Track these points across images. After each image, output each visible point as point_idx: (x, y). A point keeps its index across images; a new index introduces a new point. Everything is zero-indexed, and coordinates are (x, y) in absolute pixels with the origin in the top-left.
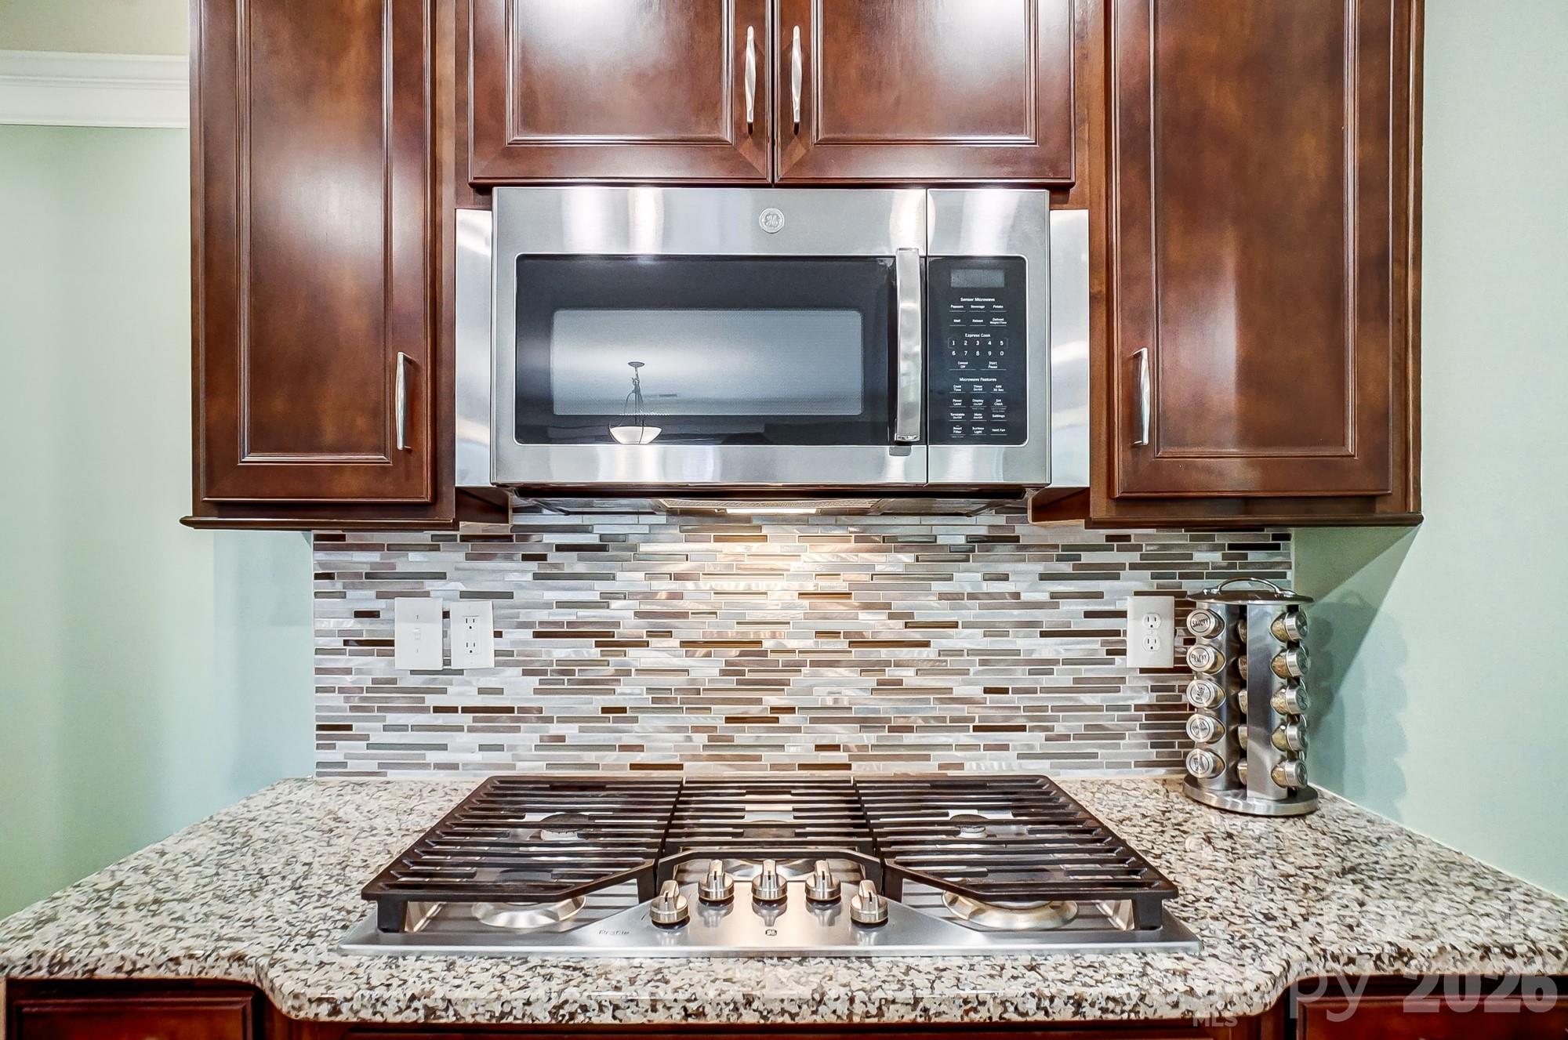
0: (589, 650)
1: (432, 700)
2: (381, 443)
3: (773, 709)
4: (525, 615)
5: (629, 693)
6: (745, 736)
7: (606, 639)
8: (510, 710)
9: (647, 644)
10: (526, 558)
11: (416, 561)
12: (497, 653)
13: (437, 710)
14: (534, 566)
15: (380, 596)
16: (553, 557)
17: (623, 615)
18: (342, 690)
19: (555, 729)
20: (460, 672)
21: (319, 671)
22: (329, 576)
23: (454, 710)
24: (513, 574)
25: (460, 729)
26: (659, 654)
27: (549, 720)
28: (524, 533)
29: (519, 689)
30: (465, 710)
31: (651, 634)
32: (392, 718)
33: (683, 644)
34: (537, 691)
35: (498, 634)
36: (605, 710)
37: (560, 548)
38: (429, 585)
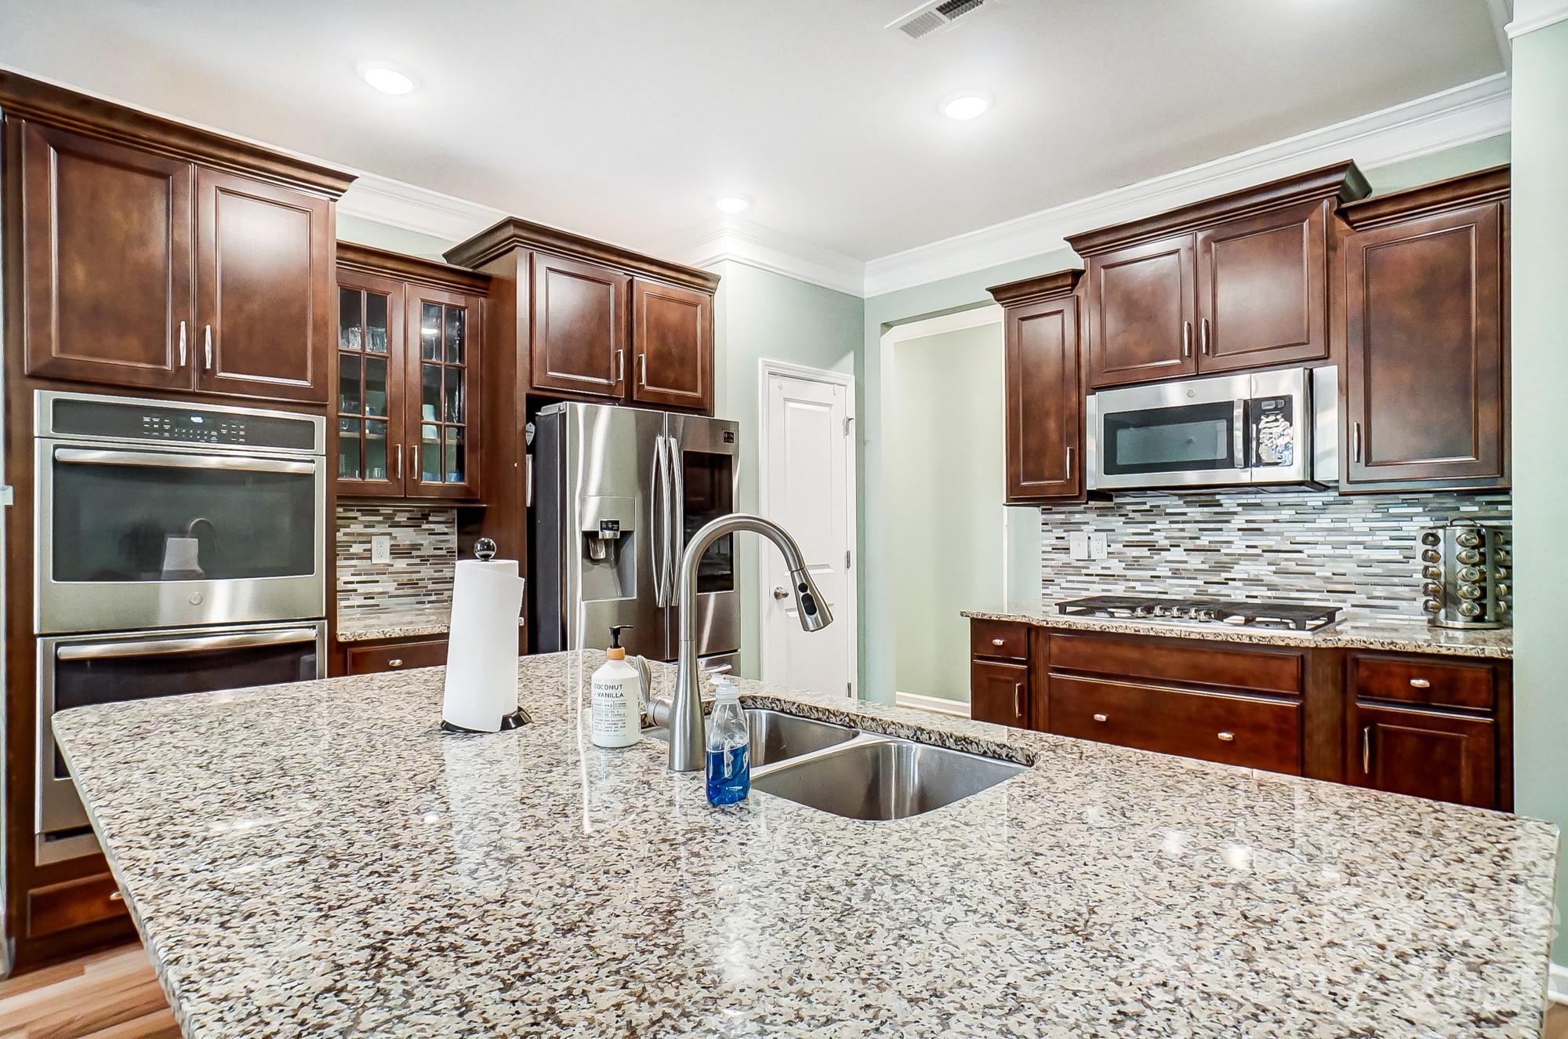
0: (1145, 552)
1: (1084, 571)
2: (1062, 476)
3: (1226, 579)
4: (1120, 538)
5: (1162, 570)
6: (1212, 589)
7: (1153, 548)
8: (1114, 576)
9: (1169, 550)
10: (1120, 515)
11: (1077, 518)
12: (1109, 553)
13: (1086, 575)
14: (1123, 519)
15: (1065, 531)
16: (1131, 515)
17: (1160, 539)
18: (1051, 567)
19: (1132, 584)
20: (1094, 560)
21: (1043, 559)
22: (1047, 524)
23: (1092, 575)
24: (1116, 522)
25: (1094, 582)
26: (1177, 554)
27: (1128, 580)
28: (1120, 506)
29: (1117, 567)
30: (1097, 575)
31: (1171, 546)
32: (1070, 578)
33: (1185, 550)
34: (1124, 569)
35: (1109, 546)
36: (1152, 577)
37: (1134, 511)
38: (1083, 527)
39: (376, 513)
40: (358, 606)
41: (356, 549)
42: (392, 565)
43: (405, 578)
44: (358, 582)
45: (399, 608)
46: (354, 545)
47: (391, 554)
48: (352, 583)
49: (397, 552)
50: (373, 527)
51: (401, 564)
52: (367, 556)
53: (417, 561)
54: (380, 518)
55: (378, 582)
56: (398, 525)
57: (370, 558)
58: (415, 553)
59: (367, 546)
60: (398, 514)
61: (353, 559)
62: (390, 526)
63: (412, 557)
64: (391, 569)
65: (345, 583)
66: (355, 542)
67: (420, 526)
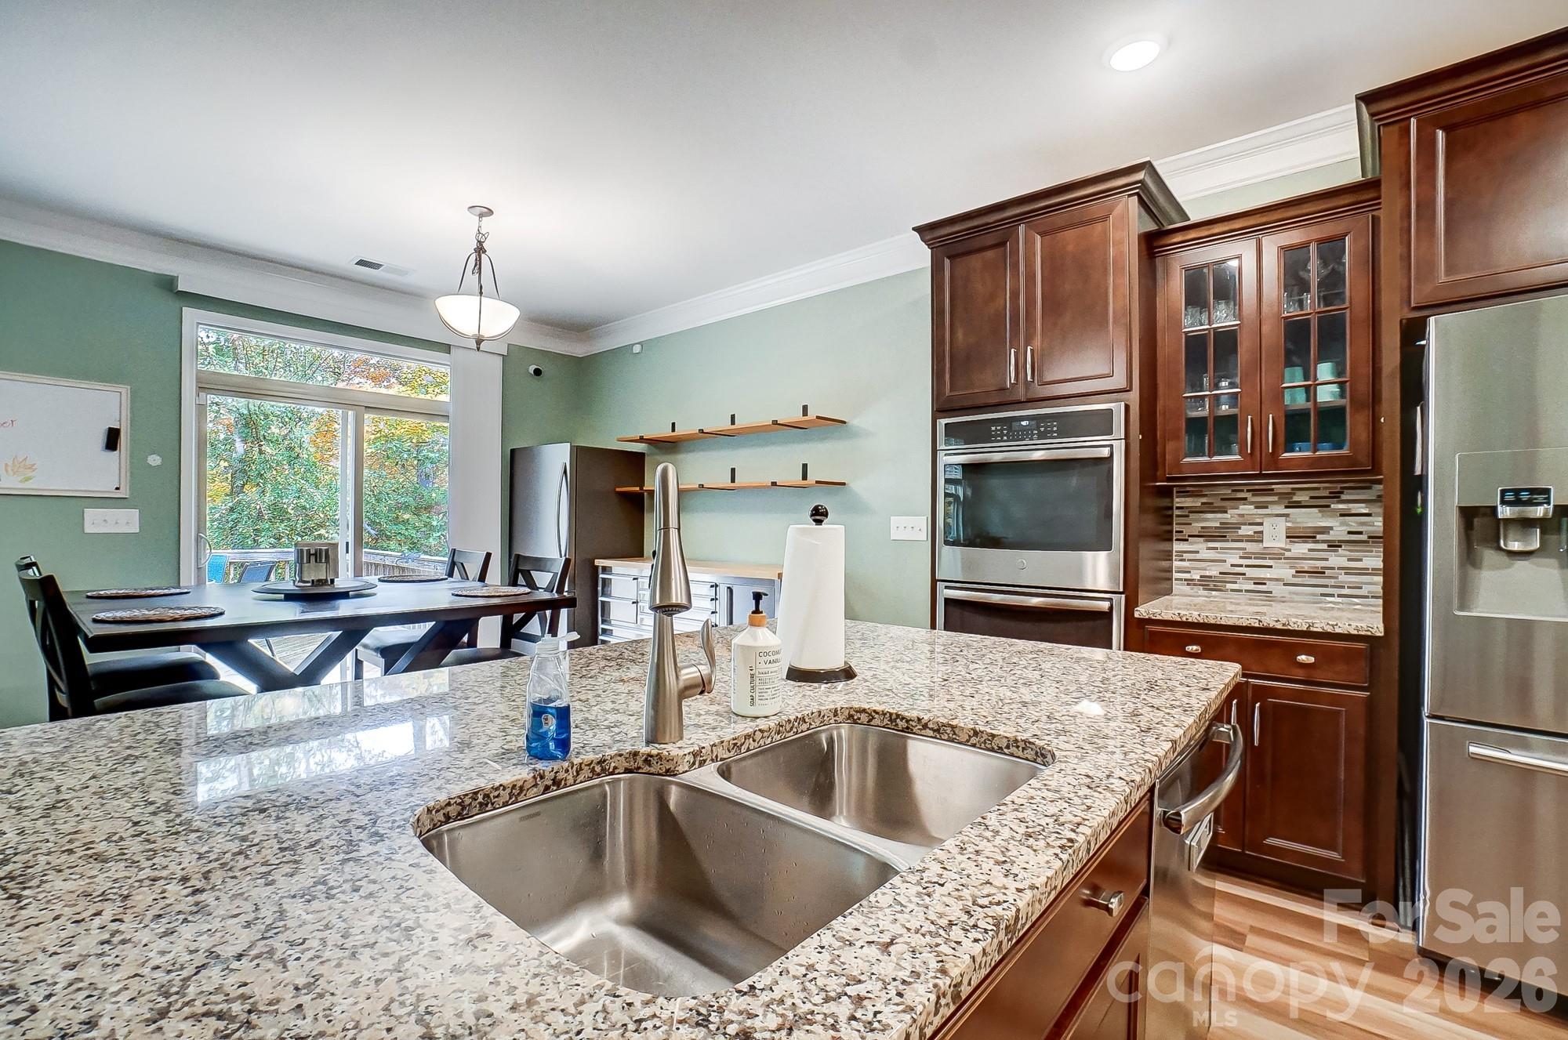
39: (1270, 492)
40: (1247, 591)
41: (1247, 530)
42: (1290, 550)
43: (1306, 565)
44: (1247, 566)
45: (1296, 598)
46: (1242, 527)
47: (1288, 537)
48: (1241, 566)
49: (1292, 536)
50: (1267, 507)
51: (1301, 549)
52: (1258, 538)
53: (1324, 546)
54: (1276, 498)
55: (1271, 567)
56: (1298, 505)
57: (1262, 541)
58: (1319, 537)
59: (1258, 528)
60: (1298, 493)
61: (1242, 541)
62: (1286, 507)
63: (1317, 542)
64: (1287, 554)
65: (1232, 565)
66: (1245, 524)
67: (1329, 506)
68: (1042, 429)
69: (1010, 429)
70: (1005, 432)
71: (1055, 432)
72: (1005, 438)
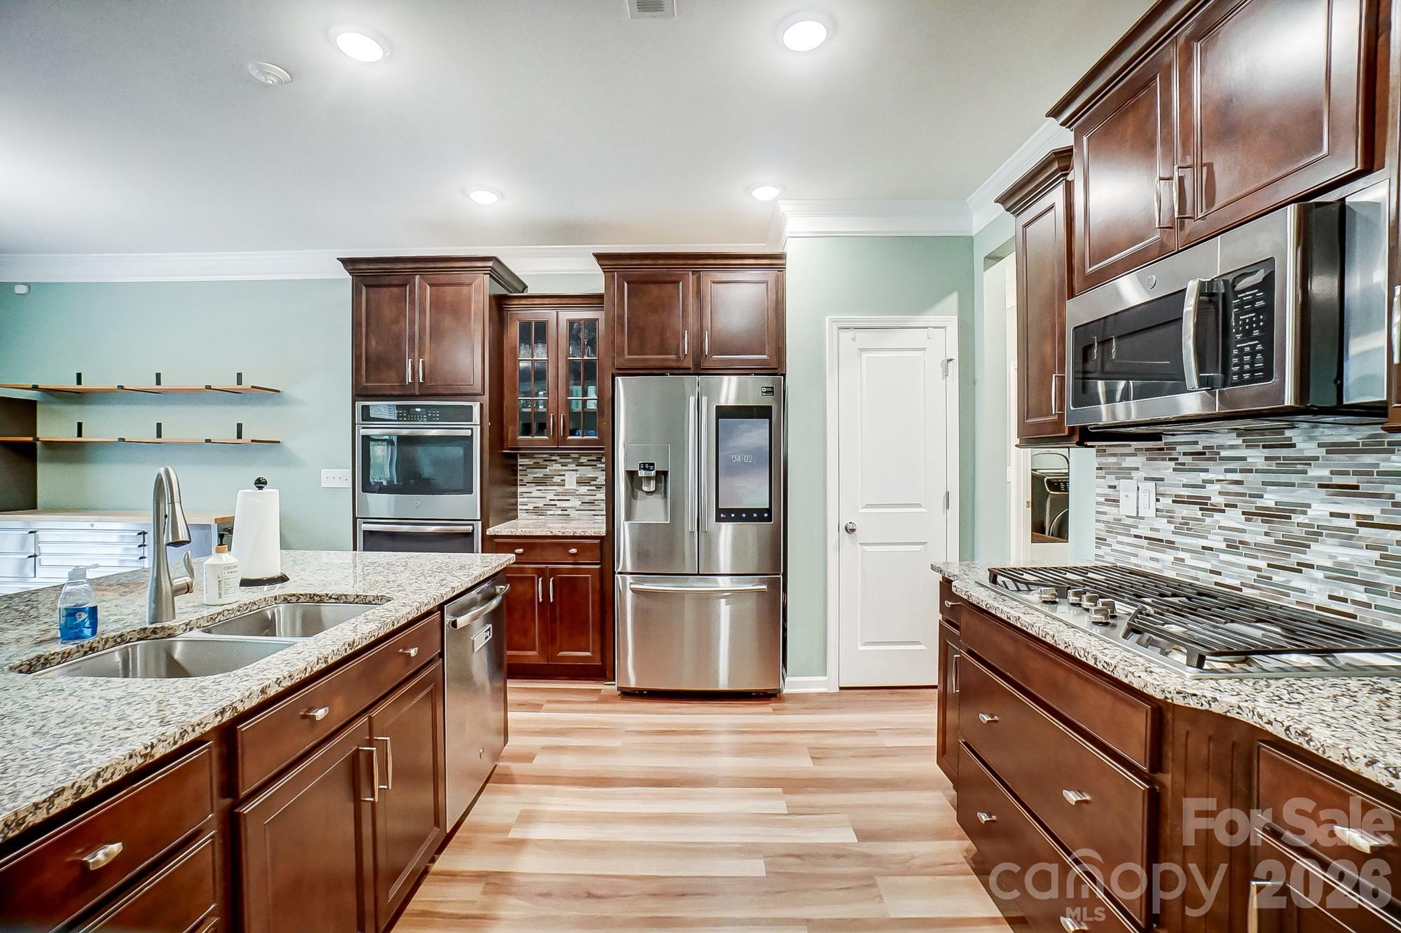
0: (1195, 511)
1: (1134, 531)
3: (1299, 564)
4: (1169, 491)
5: (1217, 542)
6: (1279, 577)
7: (1205, 505)
8: (1162, 541)
9: (1223, 511)
10: (1170, 459)
11: (1129, 462)
12: (1157, 510)
13: (1136, 536)
14: (1172, 464)
15: (1117, 478)
16: (1182, 459)
17: (1214, 494)
18: (1104, 522)
19: (1181, 555)
20: (1143, 518)
21: (1097, 512)
22: (1101, 469)
23: (1140, 537)
24: (1165, 468)
25: (1142, 547)
26: (1233, 518)
27: (1177, 549)
28: (1171, 447)
29: (1165, 530)
30: (1146, 538)
31: (1226, 505)
32: (1120, 538)
33: (1244, 513)
34: (1173, 533)
35: (1158, 500)
36: (1204, 548)
37: (1185, 454)
38: (1134, 474)
39: (567, 456)
40: (558, 515)
41: (557, 479)
42: (578, 490)
43: (587, 499)
44: (558, 500)
45: (582, 518)
46: (555, 477)
47: (577, 483)
48: (554, 500)
49: (580, 482)
50: (567, 466)
51: (584, 489)
52: (562, 484)
53: (594, 488)
54: (571, 460)
55: (569, 500)
56: (581, 465)
57: (564, 485)
58: (592, 483)
59: (562, 478)
60: (582, 457)
61: (554, 485)
62: (576, 466)
63: (591, 485)
64: (577, 493)
65: (550, 500)
66: (556, 475)
67: (596, 465)
68: (430, 415)
69: (408, 413)
70: (405, 415)
71: (438, 417)
72: (405, 419)
